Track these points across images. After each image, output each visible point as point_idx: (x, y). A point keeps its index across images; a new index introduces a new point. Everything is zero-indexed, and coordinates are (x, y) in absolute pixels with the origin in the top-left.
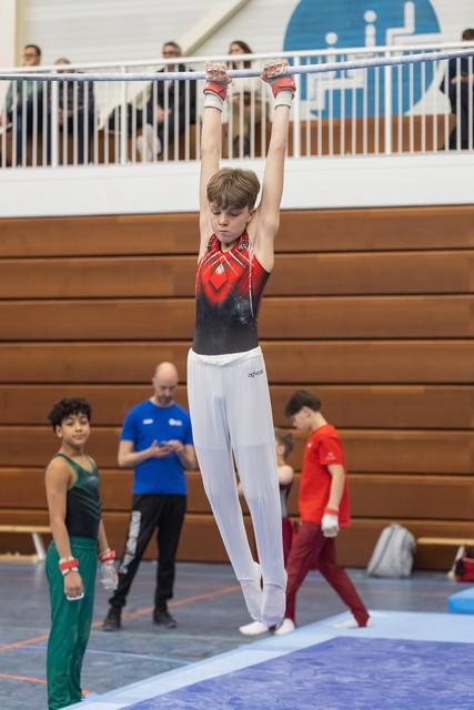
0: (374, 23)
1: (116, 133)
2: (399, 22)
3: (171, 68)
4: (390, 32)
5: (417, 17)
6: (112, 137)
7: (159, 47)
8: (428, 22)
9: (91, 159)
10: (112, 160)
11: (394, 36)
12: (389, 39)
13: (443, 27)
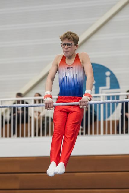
0: (95, 85)
2: (104, 84)
3: (18, 102)
4: (101, 88)
5: (111, 83)
7: (15, 95)
11: (102, 90)
12: (100, 91)
13: (121, 86)
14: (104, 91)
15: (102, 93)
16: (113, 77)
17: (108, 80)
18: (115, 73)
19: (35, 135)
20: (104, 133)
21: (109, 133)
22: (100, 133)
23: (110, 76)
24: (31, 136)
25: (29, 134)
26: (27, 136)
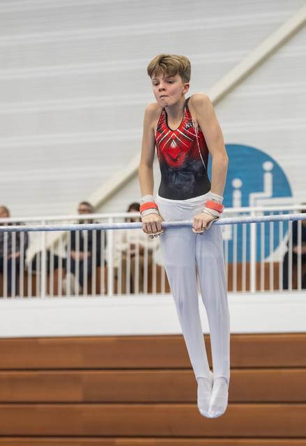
0: (241, 189)
1: (38, 273)
4: (253, 196)
5: (274, 185)
6: (34, 276)
7: (76, 205)
8: (282, 187)
9: (17, 293)
10: (34, 294)
11: (256, 199)
12: (252, 201)
13: (294, 192)
14: (259, 202)
15: (255, 205)
16: (278, 172)
17: (268, 179)
18: (282, 164)
19: (116, 292)
20: (258, 288)
21: (267, 288)
22: (248, 288)
23: (272, 171)
24: (106, 293)
25: (103, 290)
26: (98, 292)
